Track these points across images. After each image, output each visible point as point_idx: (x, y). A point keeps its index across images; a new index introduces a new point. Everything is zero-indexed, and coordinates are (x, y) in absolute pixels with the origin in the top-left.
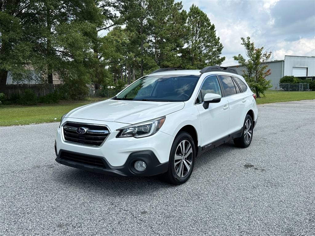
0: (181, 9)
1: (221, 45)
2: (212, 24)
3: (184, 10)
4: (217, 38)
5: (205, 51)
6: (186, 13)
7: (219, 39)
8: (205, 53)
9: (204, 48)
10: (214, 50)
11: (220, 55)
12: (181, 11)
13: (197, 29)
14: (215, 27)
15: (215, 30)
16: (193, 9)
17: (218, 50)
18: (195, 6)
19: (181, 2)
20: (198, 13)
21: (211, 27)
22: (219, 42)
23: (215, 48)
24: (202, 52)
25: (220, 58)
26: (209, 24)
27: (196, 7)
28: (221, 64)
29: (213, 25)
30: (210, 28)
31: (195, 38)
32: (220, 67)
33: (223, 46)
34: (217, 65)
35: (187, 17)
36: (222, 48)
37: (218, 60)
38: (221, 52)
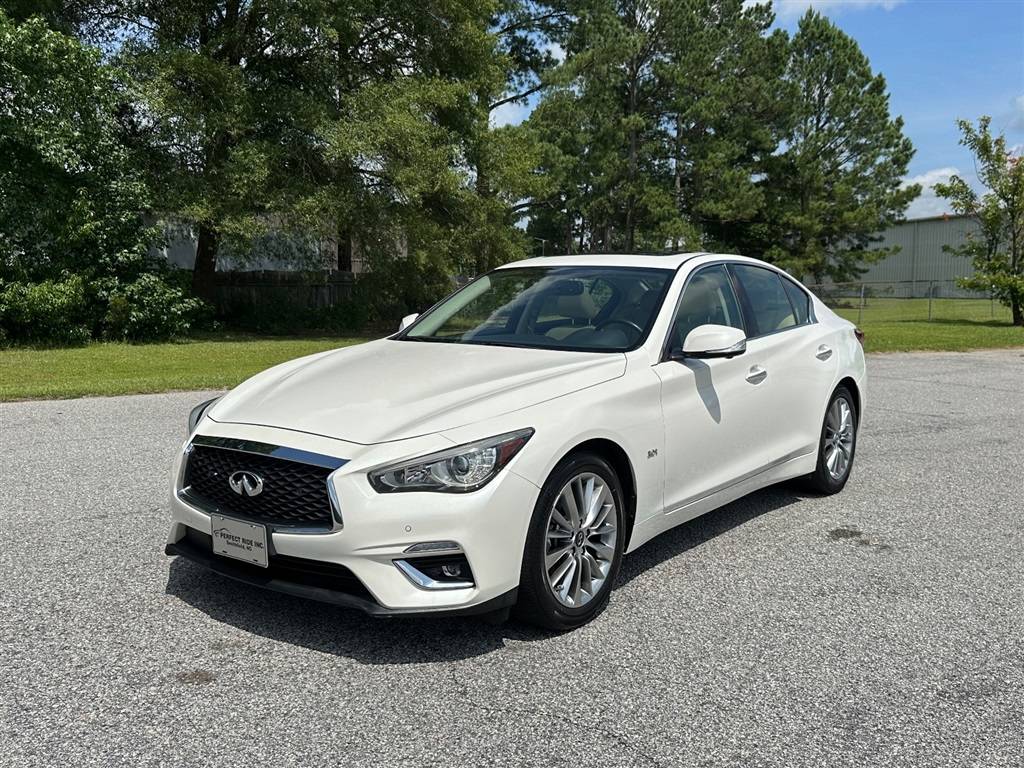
0: (768, 25)
1: (907, 146)
2: (874, 75)
3: (779, 30)
4: (892, 119)
5: (849, 166)
6: (787, 39)
7: (900, 122)
8: (849, 169)
9: (846, 154)
10: (880, 160)
11: (901, 178)
12: (767, 34)
13: (822, 91)
14: (886, 82)
15: (885, 93)
16: (808, 25)
17: (895, 161)
18: (818, 16)
19: (770, 3)
20: (828, 39)
21: (874, 84)
22: (902, 135)
23: (885, 154)
24: (840, 168)
25: (903, 188)
26: (865, 75)
27: (821, 18)
28: (905, 208)
29: (880, 76)
30: (867, 88)
31: (815, 122)
32: (901, 218)
33: (913, 149)
34: (892, 212)
35: (788, 53)
36: (911, 155)
37: (895, 194)
38: (908, 167)
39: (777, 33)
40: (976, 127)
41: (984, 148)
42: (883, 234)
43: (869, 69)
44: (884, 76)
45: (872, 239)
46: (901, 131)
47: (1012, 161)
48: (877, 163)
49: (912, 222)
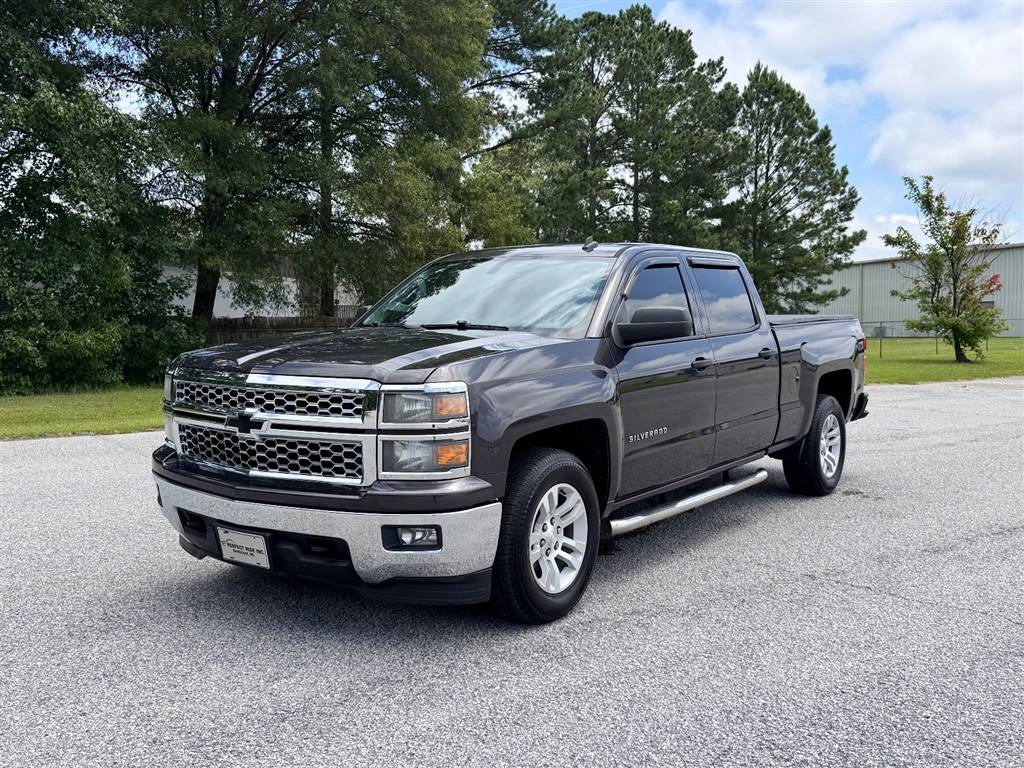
0: (719, 80)
1: (853, 194)
2: (821, 126)
3: (729, 84)
4: (838, 168)
5: (797, 213)
6: (737, 92)
7: (845, 172)
8: (798, 216)
9: (795, 201)
10: (827, 207)
11: (846, 224)
12: (718, 88)
13: (770, 142)
14: (832, 133)
15: (831, 144)
16: (757, 78)
17: (841, 208)
18: (766, 69)
19: (722, 58)
20: (776, 92)
21: (820, 135)
22: (847, 183)
23: (832, 201)
24: (788, 214)
25: (849, 233)
26: (813, 128)
27: (769, 72)
28: (851, 252)
29: (826, 127)
30: (813, 137)
31: (765, 170)
32: (848, 262)
33: (858, 197)
34: (839, 256)
35: (738, 106)
36: (857, 202)
37: (842, 239)
38: (853, 213)
39: (728, 86)
40: (920, 183)
41: (926, 202)
42: (831, 277)
43: (816, 122)
44: (829, 128)
45: (820, 282)
46: (846, 180)
47: (951, 215)
48: (825, 210)
49: (857, 265)
